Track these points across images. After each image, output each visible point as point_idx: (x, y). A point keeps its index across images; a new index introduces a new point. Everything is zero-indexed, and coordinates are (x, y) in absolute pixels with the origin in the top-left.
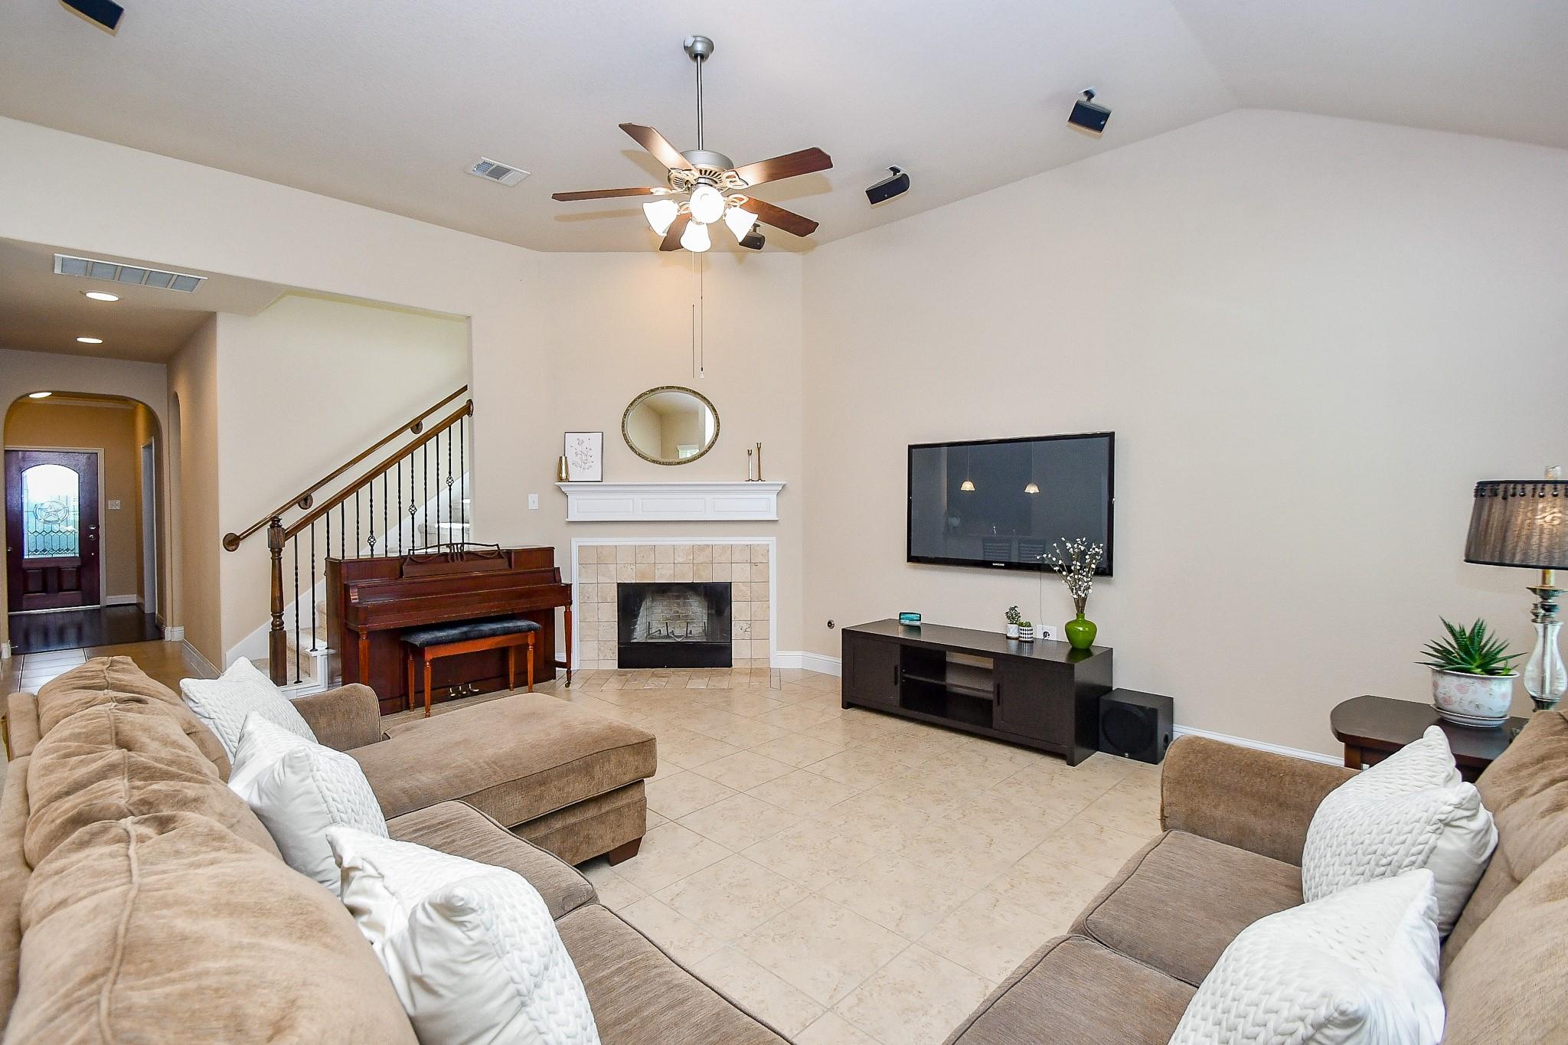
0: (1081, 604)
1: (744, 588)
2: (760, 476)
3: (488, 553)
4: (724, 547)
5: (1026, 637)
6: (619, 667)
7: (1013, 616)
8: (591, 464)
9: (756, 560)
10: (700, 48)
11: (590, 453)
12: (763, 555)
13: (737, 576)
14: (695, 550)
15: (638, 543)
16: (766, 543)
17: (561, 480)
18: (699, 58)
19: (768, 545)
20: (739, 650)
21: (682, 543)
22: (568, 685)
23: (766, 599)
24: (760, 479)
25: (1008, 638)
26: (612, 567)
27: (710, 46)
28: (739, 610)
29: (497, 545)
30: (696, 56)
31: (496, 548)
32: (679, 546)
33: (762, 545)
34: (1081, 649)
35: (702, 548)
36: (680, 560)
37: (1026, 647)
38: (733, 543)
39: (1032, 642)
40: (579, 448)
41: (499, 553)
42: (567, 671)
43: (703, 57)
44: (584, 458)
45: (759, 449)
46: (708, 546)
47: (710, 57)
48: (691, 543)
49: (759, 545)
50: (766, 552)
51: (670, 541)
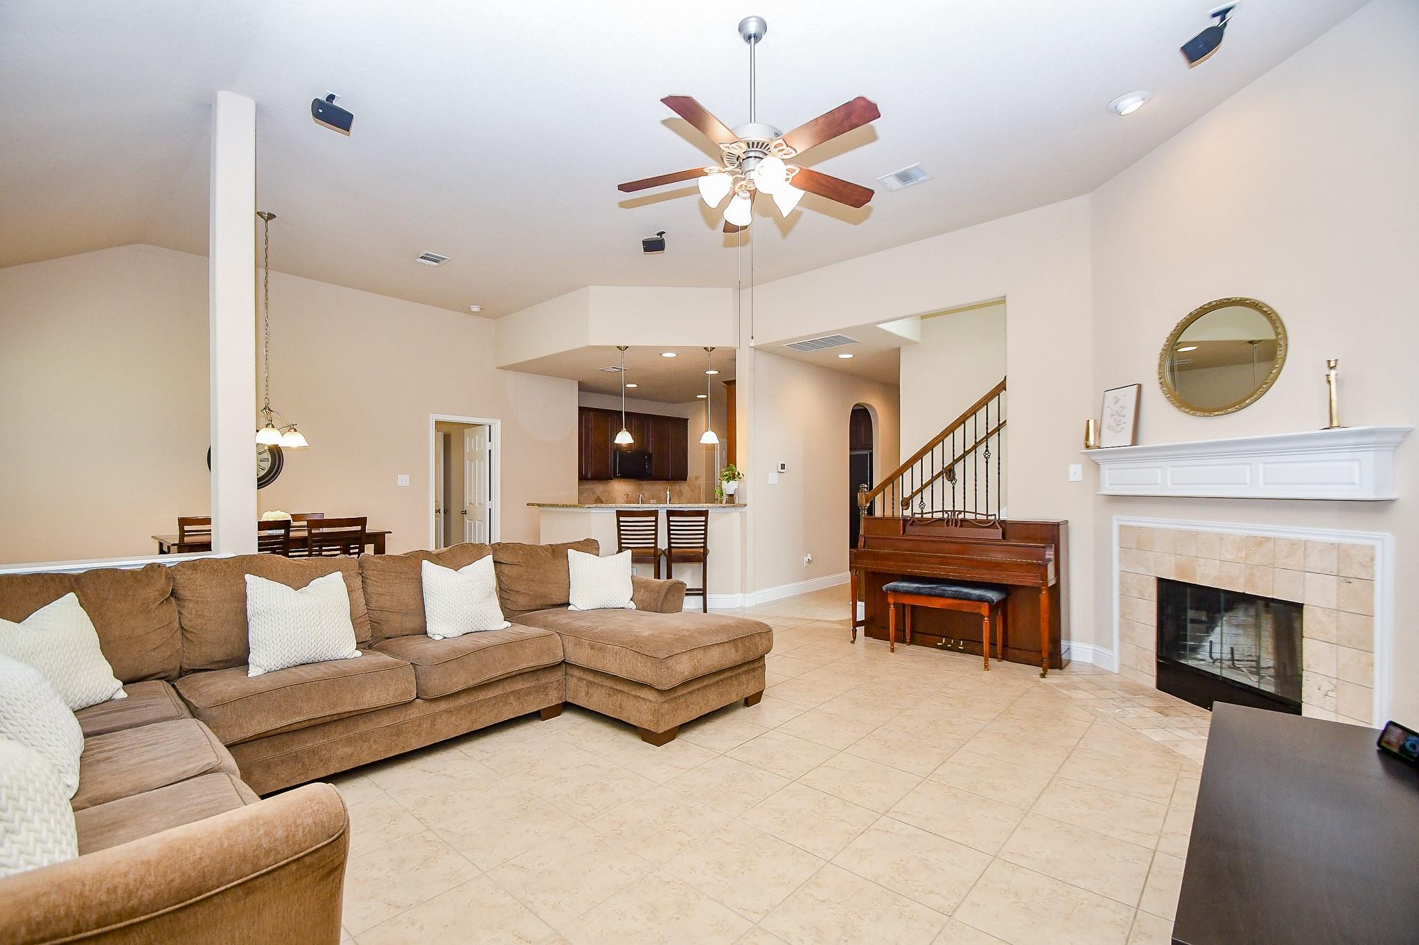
1: (1325, 619)
3: (982, 522)
4: (1293, 544)
6: (1155, 687)
8: (1123, 425)
9: (1348, 570)
10: (752, 28)
11: (1124, 412)
12: (1362, 565)
13: (1313, 595)
14: (1250, 544)
15: (1178, 528)
17: (1088, 446)
18: (753, 39)
19: (1372, 548)
21: (1231, 531)
22: (1042, 676)
23: (1365, 646)
26: (1150, 555)
27: (763, 26)
28: (1316, 655)
29: (997, 516)
30: (750, 38)
31: (992, 518)
32: (1229, 535)
33: (1362, 546)
35: (1261, 542)
38: (1310, 539)
40: (1114, 408)
41: (994, 523)
43: (757, 37)
44: (1118, 419)
46: (1267, 539)
47: (764, 37)
48: (1245, 533)
49: (1354, 546)
50: (1367, 559)
51: (1217, 527)
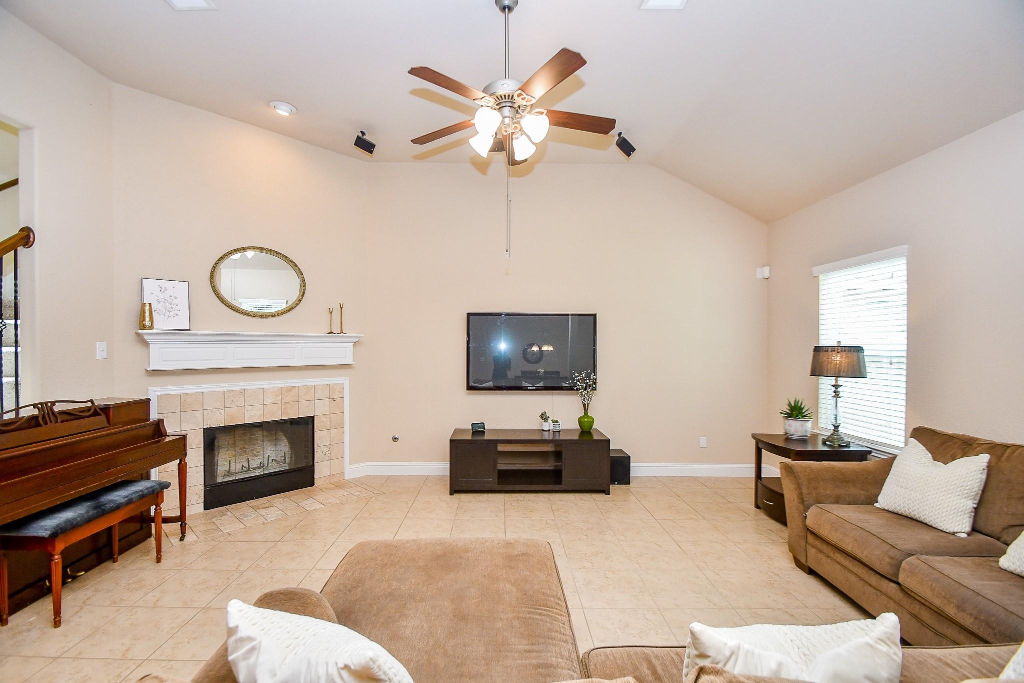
0: (586, 408)
1: (325, 420)
2: (342, 330)
3: (82, 410)
4: (308, 388)
5: (557, 429)
6: (205, 509)
7: (544, 417)
8: (176, 312)
9: (334, 397)
11: (175, 302)
12: (339, 392)
13: (319, 410)
14: (283, 392)
15: (226, 389)
16: (340, 382)
17: (144, 327)
18: (507, 10)
19: (343, 384)
20: (321, 470)
21: (270, 386)
22: (182, 539)
23: (341, 426)
24: (342, 332)
25: (543, 430)
26: (198, 414)
28: (321, 438)
29: (92, 401)
30: (505, 9)
31: (90, 404)
32: (269, 388)
33: (338, 384)
34: (586, 430)
35: (290, 389)
36: (270, 401)
37: (557, 434)
38: (315, 383)
39: (559, 431)
40: (161, 296)
41: (95, 409)
42: (181, 525)
43: (510, 9)
44: (168, 306)
45: (341, 308)
46: (294, 387)
47: (515, 9)
48: (280, 386)
49: (336, 384)
50: (341, 389)
51: (259, 385)
